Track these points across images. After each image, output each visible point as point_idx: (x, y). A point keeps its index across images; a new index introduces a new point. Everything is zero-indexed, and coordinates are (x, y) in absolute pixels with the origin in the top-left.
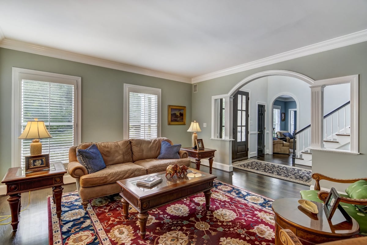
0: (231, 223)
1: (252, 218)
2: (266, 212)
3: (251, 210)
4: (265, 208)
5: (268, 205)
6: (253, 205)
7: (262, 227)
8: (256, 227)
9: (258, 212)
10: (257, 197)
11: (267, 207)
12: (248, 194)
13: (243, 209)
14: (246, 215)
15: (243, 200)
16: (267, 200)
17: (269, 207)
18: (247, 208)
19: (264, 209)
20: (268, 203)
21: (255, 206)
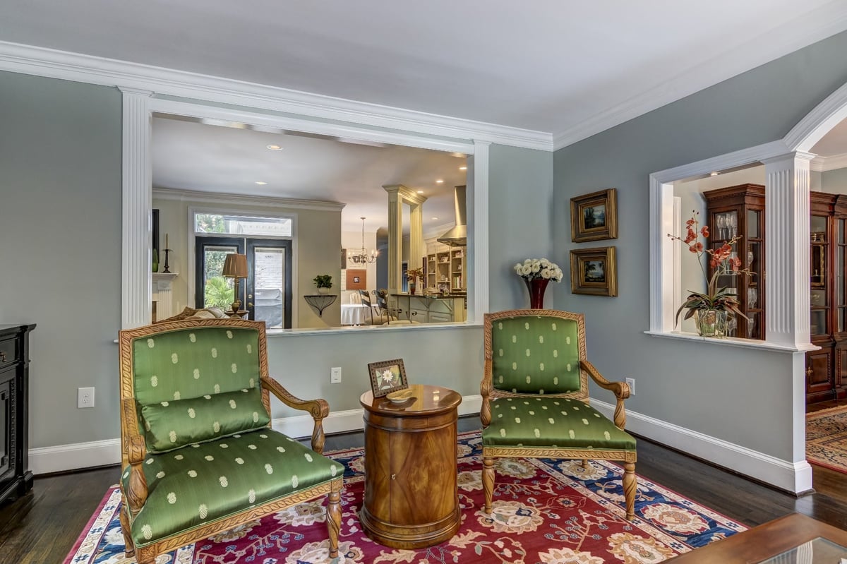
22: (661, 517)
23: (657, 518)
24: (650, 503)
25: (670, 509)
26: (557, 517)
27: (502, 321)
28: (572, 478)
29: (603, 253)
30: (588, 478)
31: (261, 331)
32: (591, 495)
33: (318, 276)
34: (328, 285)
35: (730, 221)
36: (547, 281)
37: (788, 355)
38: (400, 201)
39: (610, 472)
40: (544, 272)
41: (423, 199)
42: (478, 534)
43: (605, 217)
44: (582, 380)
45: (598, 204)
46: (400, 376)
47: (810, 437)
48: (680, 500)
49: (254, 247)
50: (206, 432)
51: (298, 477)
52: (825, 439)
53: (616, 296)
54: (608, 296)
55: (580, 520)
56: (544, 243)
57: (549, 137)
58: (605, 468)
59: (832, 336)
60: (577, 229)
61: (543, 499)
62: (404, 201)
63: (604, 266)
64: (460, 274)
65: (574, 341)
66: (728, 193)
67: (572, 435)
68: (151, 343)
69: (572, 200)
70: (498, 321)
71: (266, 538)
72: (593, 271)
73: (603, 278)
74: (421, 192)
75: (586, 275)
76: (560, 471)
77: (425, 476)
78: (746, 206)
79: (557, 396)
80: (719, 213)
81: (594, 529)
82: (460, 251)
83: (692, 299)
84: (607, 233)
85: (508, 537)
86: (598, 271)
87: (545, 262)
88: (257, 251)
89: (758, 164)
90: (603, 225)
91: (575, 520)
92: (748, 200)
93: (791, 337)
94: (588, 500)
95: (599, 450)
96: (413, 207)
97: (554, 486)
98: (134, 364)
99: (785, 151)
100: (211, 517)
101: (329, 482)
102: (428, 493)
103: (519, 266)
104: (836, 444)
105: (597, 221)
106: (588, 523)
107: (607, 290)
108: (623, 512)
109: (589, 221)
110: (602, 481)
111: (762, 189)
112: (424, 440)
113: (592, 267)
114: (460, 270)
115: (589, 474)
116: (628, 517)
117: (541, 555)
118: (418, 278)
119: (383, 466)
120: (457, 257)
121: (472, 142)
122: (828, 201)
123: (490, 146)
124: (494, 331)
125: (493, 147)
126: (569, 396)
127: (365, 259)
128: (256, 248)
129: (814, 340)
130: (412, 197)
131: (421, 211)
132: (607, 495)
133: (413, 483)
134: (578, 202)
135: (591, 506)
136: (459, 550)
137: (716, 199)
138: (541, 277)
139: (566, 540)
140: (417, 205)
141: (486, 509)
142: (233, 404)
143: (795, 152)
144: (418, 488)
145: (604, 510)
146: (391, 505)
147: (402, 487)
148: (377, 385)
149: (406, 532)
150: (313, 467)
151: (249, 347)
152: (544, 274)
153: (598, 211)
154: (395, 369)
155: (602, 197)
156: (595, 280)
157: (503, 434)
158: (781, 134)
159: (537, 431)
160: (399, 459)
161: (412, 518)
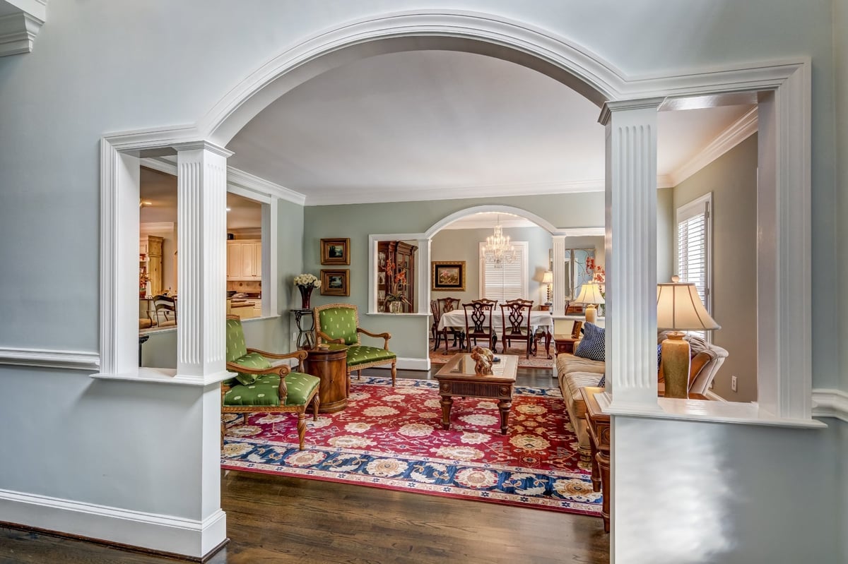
0: (400, 424)
1: (377, 435)
2: (359, 448)
3: (384, 445)
4: (362, 455)
5: (356, 461)
6: (384, 455)
7: (361, 431)
8: (369, 428)
9: (372, 445)
10: (385, 474)
11: (358, 456)
12: (407, 476)
13: (398, 443)
14: (387, 437)
15: (407, 457)
16: (360, 472)
17: (355, 459)
18: (392, 445)
19: (363, 452)
20: (357, 466)
21: (380, 454)
29: (344, 273)
57: (303, 197)
75: (330, 284)
86: (338, 282)
99: (424, 238)
105: (337, 254)
109: (332, 253)
113: (335, 280)
121: (270, 196)
153: (338, 248)
155: (343, 242)
156: (336, 287)
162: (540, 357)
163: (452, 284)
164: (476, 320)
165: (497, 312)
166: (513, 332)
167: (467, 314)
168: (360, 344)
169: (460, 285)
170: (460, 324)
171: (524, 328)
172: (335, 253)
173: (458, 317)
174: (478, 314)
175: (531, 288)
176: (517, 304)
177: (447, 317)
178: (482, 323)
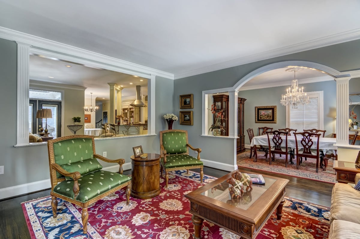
22: (208, 181)
23: (207, 182)
24: (205, 179)
25: (210, 179)
26: (185, 185)
27: (166, 133)
28: (185, 176)
29: (189, 112)
30: (189, 176)
31: (93, 139)
32: (191, 179)
33: (74, 118)
34: (79, 121)
35: (219, 104)
36: (173, 120)
37: (233, 139)
38: (115, 89)
39: (194, 174)
40: (173, 118)
41: (122, 88)
42: (166, 192)
43: (190, 102)
44: (187, 149)
45: (188, 98)
46: (141, 151)
47: (237, 160)
48: (212, 177)
49: (42, 104)
50: (85, 172)
51: (120, 181)
52: (240, 160)
53: (193, 125)
54: (191, 125)
55: (190, 185)
56: (171, 108)
57: (173, 75)
58: (193, 173)
59: (241, 135)
60: (182, 105)
61: (180, 182)
62: (116, 89)
63: (190, 116)
64: (133, 117)
65: (185, 139)
66: (218, 97)
67: (188, 163)
68: (60, 144)
69: (180, 96)
70: (164, 133)
71: (102, 204)
72: (186, 118)
73: (189, 120)
74: (122, 86)
75: (184, 119)
76: (182, 175)
77: (153, 178)
78: (223, 101)
79: (182, 154)
80: (217, 102)
81: (194, 186)
82: (133, 108)
83: (212, 126)
84: (191, 107)
85: (175, 192)
86: (188, 118)
87: (173, 115)
88: (44, 106)
89: (227, 92)
90: (189, 104)
91: (189, 185)
92: (223, 99)
93: (234, 135)
94: (191, 180)
95: (195, 166)
96: (118, 91)
97: (181, 179)
98: (54, 152)
99: (233, 90)
100: (101, 193)
101: (127, 182)
102: (154, 183)
103: (165, 116)
104: (242, 161)
105: (188, 103)
106: (193, 185)
107: (191, 123)
108: (200, 182)
109: (185, 103)
110: (193, 176)
111: (228, 96)
112: (153, 167)
113: (186, 117)
114: (133, 115)
115: (189, 175)
116: (201, 183)
117: (184, 193)
118: (121, 118)
119: (141, 177)
120: (132, 110)
121: (150, 75)
122: (240, 100)
123: (156, 77)
124: (163, 136)
125: (157, 78)
126: (184, 154)
127: (92, 110)
128: (43, 105)
129: (238, 136)
130: (118, 88)
131: (121, 93)
132: (195, 179)
133: (150, 180)
134: (182, 97)
135: (192, 182)
136: (163, 196)
137: (216, 98)
138: (172, 120)
139: (188, 189)
140: (120, 91)
141: (166, 186)
142: (91, 162)
143: (235, 91)
144: (151, 181)
145: (195, 182)
146: (143, 187)
147: (147, 182)
148: (136, 154)
149: (148, 194)
150: (123, 178)
151: (90, 144)
152: (173, 119)
153: (188, 100)
154: (140, 149)
155: (189, 96)
156: (187, 120)
157: (171, 165)
158: (232, 86)
159: (180, 163)
160: (146, 174)
161: (150, 190)
162: (329, 172)
163: (267, 119)
164: (276, 142)
165: (291, 138)
166: (304, 152)
167: (270, 138)
168: (188, 153)
169: (273, 120)
170: (265, 144)
171: (314, 150)
172: (187, 102)
173: (264, 139)
174: (277, 138)
175: (326, 121)
176: (308, 133)
177: (256, 139)
178: (280, 144)
